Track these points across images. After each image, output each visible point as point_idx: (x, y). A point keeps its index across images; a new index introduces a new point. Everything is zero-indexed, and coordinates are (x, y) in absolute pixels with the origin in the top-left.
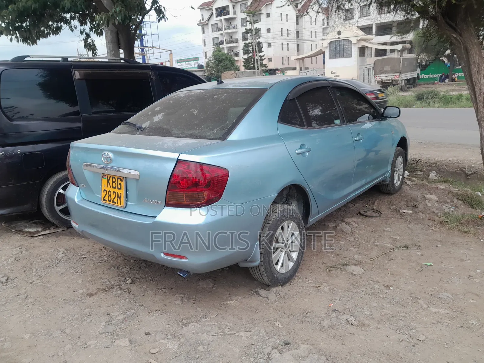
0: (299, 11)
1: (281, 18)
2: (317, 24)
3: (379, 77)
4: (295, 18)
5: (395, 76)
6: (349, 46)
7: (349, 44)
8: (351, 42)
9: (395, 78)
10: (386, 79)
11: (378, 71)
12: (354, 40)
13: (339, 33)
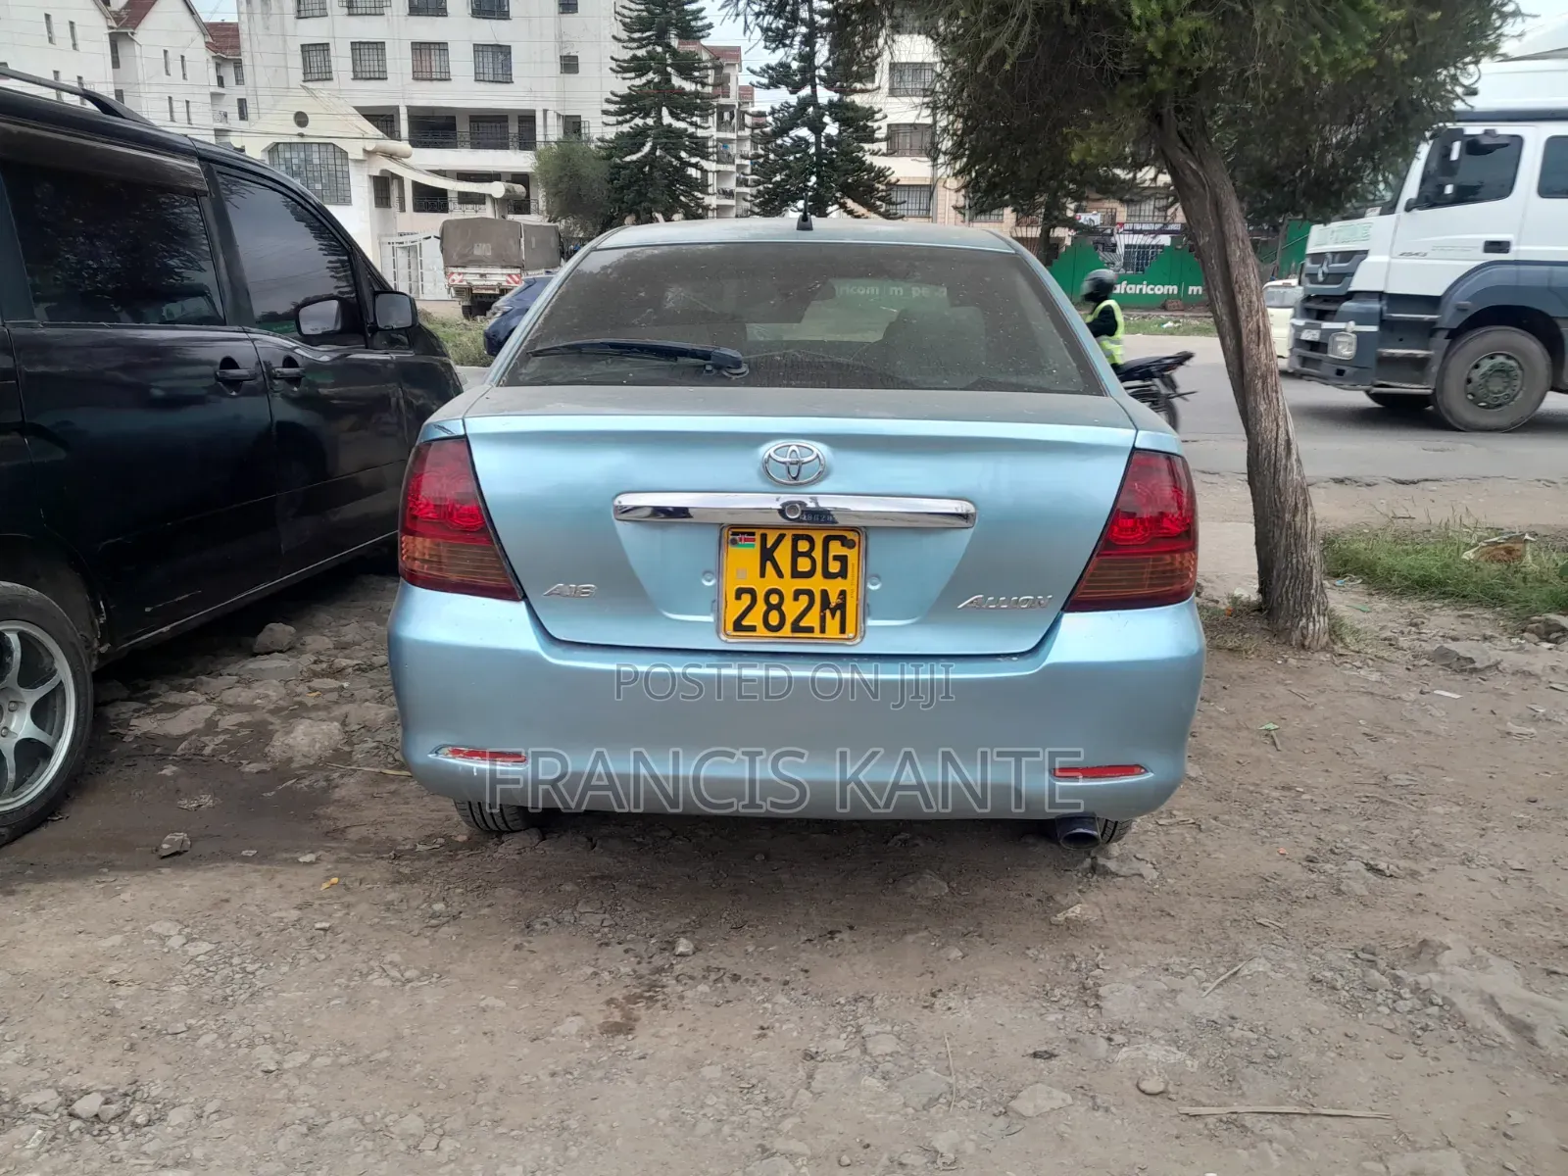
0: (117, 17)
1: (50, 32)
2: (188, 76)
3: (459, 274)
4: (106, 40)
5: (509, 275)
6: (339, 168)
7: (338, 162)
8: (344, 154)
9: (508, 282)
10: (482, 283)
11: (455, 257)
12: (355, 150)
13: (301, 119)
